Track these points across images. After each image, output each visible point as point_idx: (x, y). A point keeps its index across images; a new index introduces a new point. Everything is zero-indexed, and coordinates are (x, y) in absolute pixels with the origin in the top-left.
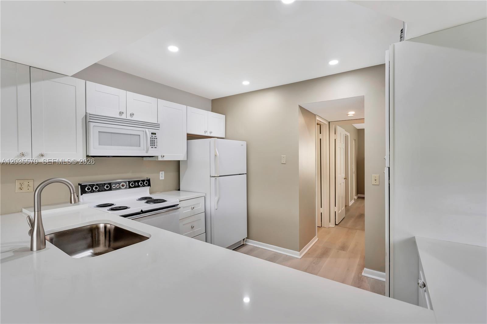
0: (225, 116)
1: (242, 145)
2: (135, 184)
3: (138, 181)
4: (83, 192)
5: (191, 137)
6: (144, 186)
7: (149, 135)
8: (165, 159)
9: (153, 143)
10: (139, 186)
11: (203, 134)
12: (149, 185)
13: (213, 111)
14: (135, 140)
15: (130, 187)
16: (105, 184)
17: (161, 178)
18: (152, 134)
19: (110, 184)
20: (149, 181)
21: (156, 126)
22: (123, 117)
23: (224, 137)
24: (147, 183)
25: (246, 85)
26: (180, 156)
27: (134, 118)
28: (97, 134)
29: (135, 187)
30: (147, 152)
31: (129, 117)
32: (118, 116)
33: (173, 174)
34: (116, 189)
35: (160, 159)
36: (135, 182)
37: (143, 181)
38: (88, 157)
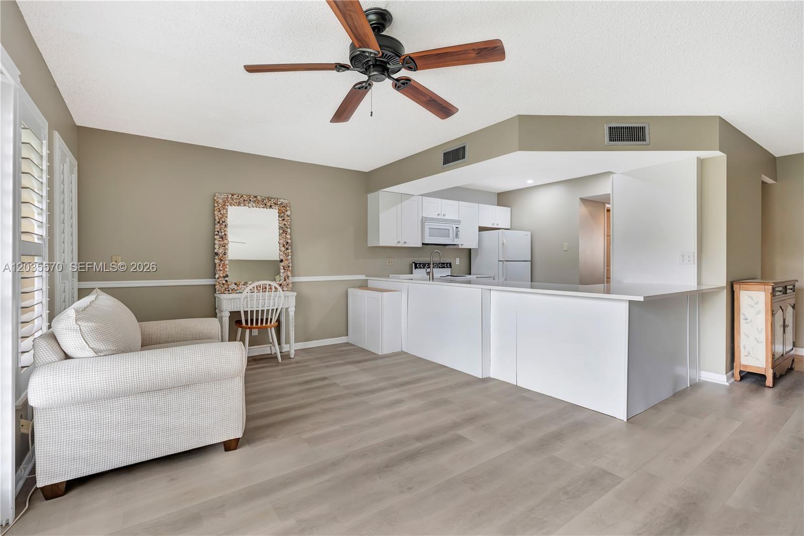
0: (510, 208)
1: (527, 235)
2: (443, 265)
3: (444, 264)
4: (416, 267)
5: (482, 229)
6: (447, 267)
7: (455, 228)
8: (463, 247)
9: (457, 235)
10: (444, 267)
11: (490, 226)
12: (451, 267)
13: (498, 205)
14: (445, 233)
15: (440, 267)
16: (426, 264)
17: (457, 264)
18: (456, 228)
19: (429, 264)
20: (450, 264)
21: (459, 222)
22: (440, 217)
23: (509, 227)
24: (449, 265)
25: (530, 182)
26: (473, 245)
27: (446, 217)
28: (428, 229)
29: (442, 267)
30: (453, 241)
31: (443, 218)
32: (437, 217)
33: (465, 260)
35: (460, 247)
37: (447, 264)
38: (423, 244)
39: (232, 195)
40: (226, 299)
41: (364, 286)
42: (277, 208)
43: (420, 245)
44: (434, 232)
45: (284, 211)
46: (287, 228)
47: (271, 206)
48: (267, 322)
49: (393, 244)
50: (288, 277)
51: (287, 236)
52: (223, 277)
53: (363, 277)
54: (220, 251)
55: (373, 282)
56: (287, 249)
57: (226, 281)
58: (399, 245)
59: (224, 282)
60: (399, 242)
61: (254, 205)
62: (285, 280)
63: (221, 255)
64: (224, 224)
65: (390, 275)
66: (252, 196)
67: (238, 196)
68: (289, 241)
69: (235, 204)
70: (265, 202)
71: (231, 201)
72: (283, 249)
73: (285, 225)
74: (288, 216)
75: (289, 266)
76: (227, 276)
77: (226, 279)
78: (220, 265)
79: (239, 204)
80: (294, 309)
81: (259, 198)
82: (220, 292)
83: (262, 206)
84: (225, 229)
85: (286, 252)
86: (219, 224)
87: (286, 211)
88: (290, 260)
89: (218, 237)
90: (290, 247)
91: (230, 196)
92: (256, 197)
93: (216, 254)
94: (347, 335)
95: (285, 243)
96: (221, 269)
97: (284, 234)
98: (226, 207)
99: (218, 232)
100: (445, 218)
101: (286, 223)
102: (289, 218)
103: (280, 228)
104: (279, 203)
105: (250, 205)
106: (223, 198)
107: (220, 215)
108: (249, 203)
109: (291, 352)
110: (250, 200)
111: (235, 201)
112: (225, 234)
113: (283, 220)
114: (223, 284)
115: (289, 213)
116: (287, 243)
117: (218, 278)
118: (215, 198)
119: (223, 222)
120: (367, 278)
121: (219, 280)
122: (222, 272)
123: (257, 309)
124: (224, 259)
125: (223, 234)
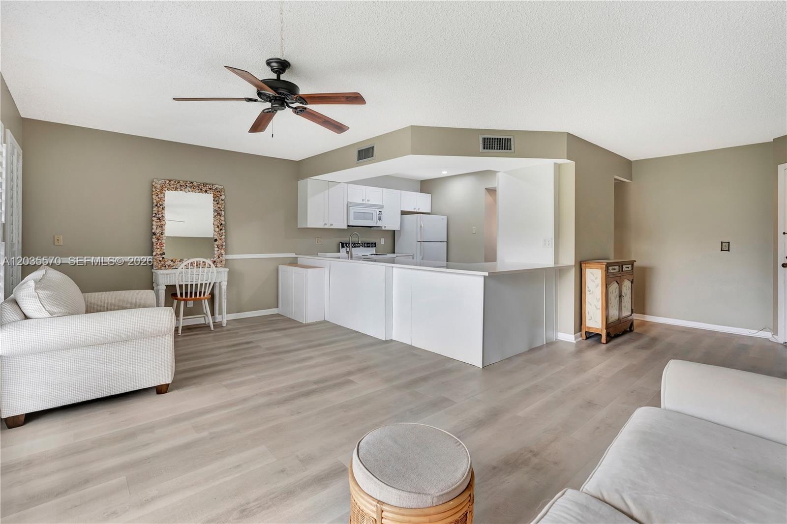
0: (430, 195)
1: (443, 219)
2: (368, 245)
3: (369, 243)
4: (343, 247)
5: (403, 213)
6: (372, 247)
7: (378, 212)
8: (386, 229)
9: (380, 218)
10: (369, 247)
11: (412, 210)
12: (375, 247)
13: (422, 191)
14: (369, 216)
15: (365, 247)
16: (352, 243)
17: (382, 244)
18: (380, 212)
19: (354, 243)
20: (375, 243)
21: (382, 206)
22: (364, 202)
23: (430, 212)
24: (374, 245)
25: (445, 173)
26: (396, 227)
28: (353, 213)
29: (367, 247)
30: (377, 224)
31: (367, 203)
32: (362, 202)
33: (390, 241)
34: (358, 247)
35: (383, 229)
36: (367, 243)
37: (372, 243)
38: (348, 226)
39: (170, 181)
40: (163, 274)
41: (294, 263)
42: (212, 192)
43: (346, 227)
44: (358, 216)
45: (218, 195)
46: (222, 211)
47: (206, 191)
48: (200, 295)
49: (320, 225)
50: (222, 255)
51: (221, 218)
52: (160, 254)
53: (293, 255)
54: (158, 231)
55: (303, 259)
56: (221, 230)
57: (163, 258)
58: (326, 227)
59: (161, 259)
60: (325, 224)
61: (190, 190)
62: (219, 257)
63: (158, 235)
64: (161, 207)
65: (319, 253)
66: (188, 182)
67: (175, 182)
68: (223, 223)
69: (172, 189)
70: (201, 187)
71: (169, 187)
72: (217, 229)
73: (219, 208)
74: (222, 200)
75: (222, 245)
76: (164, 254)
77: (163, 256)
78: (157, 244)
79: (176, 189)
80: (226, 283)
81: (195, 184)
82: (157, 268)
83: (197, 191)
84: (163, 211)
85: (220, 232)
86: (156, 207)
87: (221, 196)
88: (224, 240)
89: (156, 218)
90: (224, 228)
91: (167, 182)
92: (192, 183)
93: (154, 234)
94: (278, 307)
95: (219, 224)
96: (158, 247)
97: (219, 217)
98: (164, 192)
99: (156, 214)
100: (369, 203)
101: (220, 206)
102: (223, 202)
103: (215, 211)
104: (214, 188)
105: (187, 190)
106: (161, 184)
107: (158, 199)
108: (185, 188)
109: (223, 322)
110: (186, 186)
111: (172, 186)
112: (162, 216)
113: (218, 203)
114: (160, 261)
115: (223, 197)
116: (221, 224)
117: (155, 256)
118: (154, 184)
119: (161, 205)
120: (297, 256)
121: (156, 257)
122: (159, 250)
123: (192, 283)
124: (161, 239)
125: (160, 216)
